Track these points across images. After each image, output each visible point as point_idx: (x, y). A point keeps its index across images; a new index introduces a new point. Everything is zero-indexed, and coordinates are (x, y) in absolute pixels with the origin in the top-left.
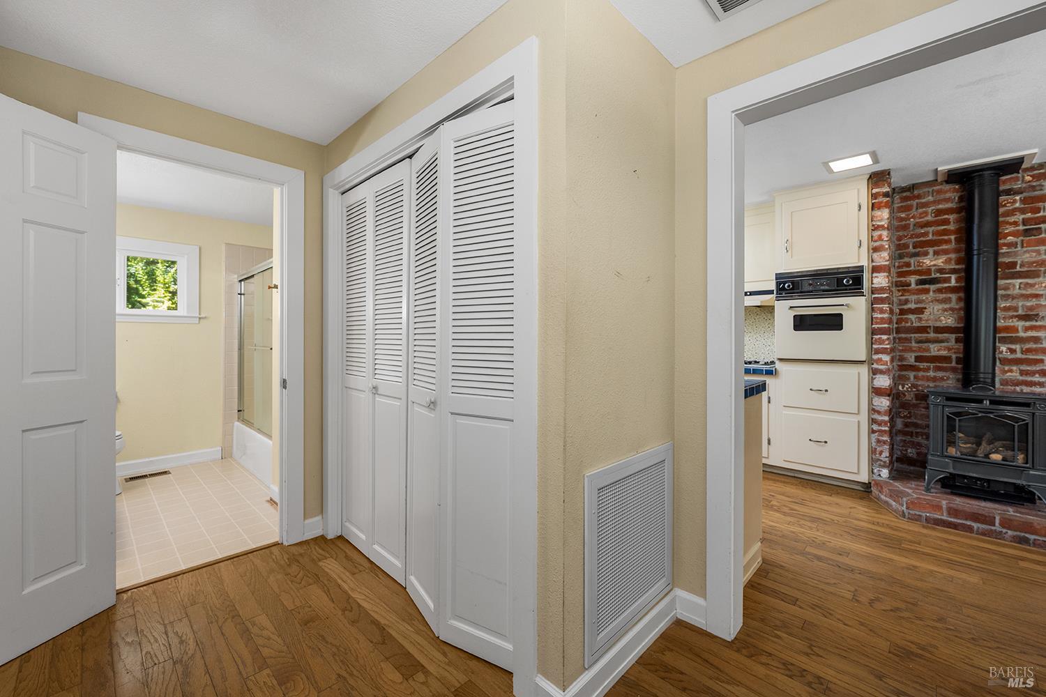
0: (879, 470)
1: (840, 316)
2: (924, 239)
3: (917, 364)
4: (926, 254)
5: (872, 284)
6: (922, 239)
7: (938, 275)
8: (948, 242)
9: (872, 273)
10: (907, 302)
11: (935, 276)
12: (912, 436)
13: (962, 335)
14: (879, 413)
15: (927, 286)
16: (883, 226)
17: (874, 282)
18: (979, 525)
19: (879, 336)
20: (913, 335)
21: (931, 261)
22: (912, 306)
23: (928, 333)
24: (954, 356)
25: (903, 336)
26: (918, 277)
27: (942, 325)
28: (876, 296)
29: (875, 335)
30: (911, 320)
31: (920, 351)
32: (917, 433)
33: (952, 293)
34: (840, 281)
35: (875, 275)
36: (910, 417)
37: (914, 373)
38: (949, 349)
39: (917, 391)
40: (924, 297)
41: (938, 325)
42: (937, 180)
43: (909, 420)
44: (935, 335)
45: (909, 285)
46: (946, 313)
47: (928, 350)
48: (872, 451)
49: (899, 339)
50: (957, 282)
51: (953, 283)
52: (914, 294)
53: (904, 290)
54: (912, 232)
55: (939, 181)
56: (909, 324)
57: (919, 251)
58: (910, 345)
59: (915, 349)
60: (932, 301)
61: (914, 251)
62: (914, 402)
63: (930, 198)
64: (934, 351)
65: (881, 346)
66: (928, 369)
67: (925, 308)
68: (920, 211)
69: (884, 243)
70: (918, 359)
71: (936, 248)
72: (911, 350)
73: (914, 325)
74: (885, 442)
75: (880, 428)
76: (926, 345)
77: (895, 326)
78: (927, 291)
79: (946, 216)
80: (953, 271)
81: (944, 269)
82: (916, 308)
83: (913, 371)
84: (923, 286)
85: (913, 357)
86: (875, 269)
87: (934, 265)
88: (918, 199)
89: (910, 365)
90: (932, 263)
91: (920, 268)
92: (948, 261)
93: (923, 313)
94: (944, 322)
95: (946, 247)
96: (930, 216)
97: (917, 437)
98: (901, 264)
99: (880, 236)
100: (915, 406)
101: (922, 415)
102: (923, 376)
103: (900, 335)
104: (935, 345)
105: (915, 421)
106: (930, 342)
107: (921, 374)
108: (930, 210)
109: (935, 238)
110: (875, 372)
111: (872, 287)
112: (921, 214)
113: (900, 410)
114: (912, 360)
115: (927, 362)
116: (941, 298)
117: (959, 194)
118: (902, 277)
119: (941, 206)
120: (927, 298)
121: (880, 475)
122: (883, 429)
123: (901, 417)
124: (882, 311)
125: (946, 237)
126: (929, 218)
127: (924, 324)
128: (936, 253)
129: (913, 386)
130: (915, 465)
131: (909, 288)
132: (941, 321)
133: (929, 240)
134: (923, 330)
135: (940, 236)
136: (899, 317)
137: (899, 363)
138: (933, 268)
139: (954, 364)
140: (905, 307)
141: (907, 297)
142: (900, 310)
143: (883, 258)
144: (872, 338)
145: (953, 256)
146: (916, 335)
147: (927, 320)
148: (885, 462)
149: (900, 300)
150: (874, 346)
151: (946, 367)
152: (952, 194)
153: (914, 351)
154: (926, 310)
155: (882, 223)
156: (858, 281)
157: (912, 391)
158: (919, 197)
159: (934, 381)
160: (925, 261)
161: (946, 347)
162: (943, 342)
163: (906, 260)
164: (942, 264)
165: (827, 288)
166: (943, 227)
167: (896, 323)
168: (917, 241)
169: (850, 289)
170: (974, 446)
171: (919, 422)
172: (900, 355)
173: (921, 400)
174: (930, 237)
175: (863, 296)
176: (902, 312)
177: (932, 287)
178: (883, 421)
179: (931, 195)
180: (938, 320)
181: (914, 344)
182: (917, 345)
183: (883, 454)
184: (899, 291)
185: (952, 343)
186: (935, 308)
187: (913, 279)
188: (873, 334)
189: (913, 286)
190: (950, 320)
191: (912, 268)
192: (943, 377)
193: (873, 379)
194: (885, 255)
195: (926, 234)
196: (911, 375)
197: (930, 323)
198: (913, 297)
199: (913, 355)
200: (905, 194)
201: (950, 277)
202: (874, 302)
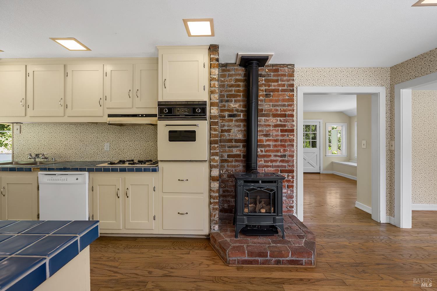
0: (214, 226)
1: (194, 132)
2: (231, 93)
3: (228, 159)
4: (232, 101)
5: (210, 113)
6: (230, 93)
7: (236, 113)
8: (240, 96)
9: (210, 107)
10: (224, 126)
11: (235, 113)
12: (226, 197)
13: (245, 144)
14: (213, 191)
15: (232, 118)
16: (215, 78)
17: (211, 112)
18: (261, 258)
19: (214, 145)
20: (226, 144)
21: (234, 105)
22: (226, 128)
23: (232, 142)
24: (242, 154)
25: (222, 144)
26: (229, 113)
27: (237, 139)
28: (212, 120)
29: (212, 144)
30: (226, 136)
31: (229, 152)
32: (228, 195)
33: (241, 122)
34: (194, 110)
35: (212, 108)
36: (225, 187)
37: (227, 164)
38: (240, 151)
39: (228, 173)
40: (231, 124)
41: (236, 138)
42: (236, 63)
43: (225, 189)
44: (235, 143)
45: (225, 117)
46: (239, 132)
47: (232, 151)
48: (210, 215)
49: (221, 145)
50: (243, 117)
51: (242, 117)
52: (227, 122)
53: (223, 119)
54: (226, 89)
55: (237, 64)
56: (225, 138)
57: (229, 99)
58: (225, 149)
59: (227, 151)
60: (234, 126)
61: (227, 99)
62: (227, 179)
63: (233, 72)
64: (235, 152)
65: (214, 151)
66: (232, 162)
67: (231, 130)
68: (230, 78)
69: (216, 89)
70: (229, 156)
71: (235, 99)
72: (225, 151)
73: (227, 138)
74: (216, 209)
75: (214, 201)
76: (231, 149)
77: (219, 138)
78: (232, 121)
79: (239, 83)
80: (242, 111)
81: (238, 110)
82: (228, 129)
83: (227, 163)
84: (231, 118)
85: (227, 155)
86: (212, 104)
87: (235, 107)
88: (229, 72)
89: (226, 160)
90: (234, 106)
91: (229, 108)
92: (240, 106)
93: (230, 132)
94: (238, 137)
95: (239, 99)
96: (233, 81)
97: (228, 197)
98: (222, 105)
99: (214, 84)
100: (228, 181)
101: (230, 185)
102: (230, 165)
103: (221, 144)
104: (235, 149)
105: (227, 189)
106: (233, 147)
107: (230, 164)
108: (233, 78)
109: (235, 93)
110: (211, 167)
111: (210, 115)
112: (230, 80)
113: (222, 184)
114: (226, 157)
115: (232, 158)
116: (237, 124)
117: (244, 73)
118: (222, 112)
119: (237, 77)
120: (232, 124)
121: (214, 229)
122: (216, 201)
123: (222, 188)
124: (215, 130)
125: (239, 94)
126: (233, 83)
127: (231, 138)
128: (235, 101)
129: (227, 170)
130: (227, 213)
131: (225, 118)
132: (237, 136)
133: (232, 94)
134: (230, 141)
135: (237, 92)
136: (221, 134)
137: (221, 159)
138: (234, 109)
139: (242, 158)
140: (224, 128)
141: (224, 123)
142: (222, 130)
143: (216, 98)
144: (210, 146)
145: (242, 103)
146: (228, 144)
147: (232, 136)
148: (216, 221)
149: (221, 125)
150: (212, 151)
151: (239, 160)
152: (241, 71)
153: (227, 152)
154: (232, 131)
155: (215, 77)
156: (204, 111)
157: (226, 173)
158: (229, 71)
159: (235, 168)
160: (231, 105)
161: (238, 150)
162: (238, 147)
163: (224, 103)
164: (238, 107)
165: (187, 113)
166: (238, 88)
167: (220, 137)
168: (228, 94)
169: (200, 115)
170: (254, 205)
171: (229, 189)
172: (221, 154)
173: (230, 178)
174: (233, 93)
175: (206, 120)
176: (222, 131)
177: (234, 119)
178: (216, 196)
179: (233, 71)
180: (236, 136)
181: (227, 148)
182: (228, 149)
183: (216, 216)
184: (221, 119)
185: (241, 148)
186: (235, 130)
187: (226, 114)
188: (211, 144)
189: (227, 117)
190: (240, 136)
191: (226, 108)
192: (238, 165)
193: (211, 171)
194: (217, 96)
195: (231, 91)
196: (226, 164)
197: (233, 137)
198: (226, 124)
199: (227, 154)
200: (223, 68)
201: (241, 114)
202: (211, 124)
